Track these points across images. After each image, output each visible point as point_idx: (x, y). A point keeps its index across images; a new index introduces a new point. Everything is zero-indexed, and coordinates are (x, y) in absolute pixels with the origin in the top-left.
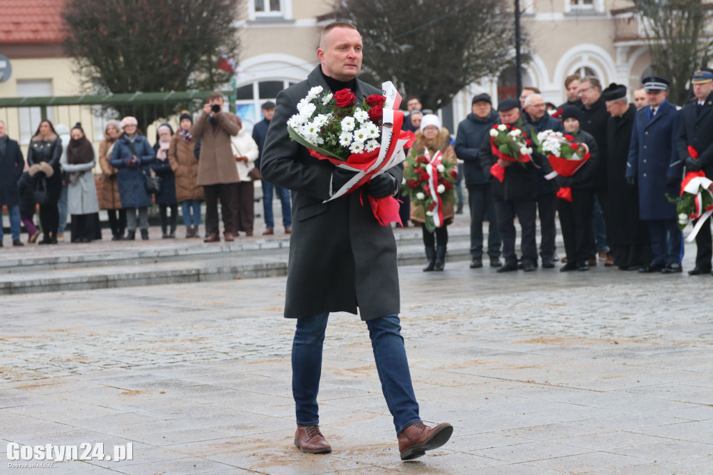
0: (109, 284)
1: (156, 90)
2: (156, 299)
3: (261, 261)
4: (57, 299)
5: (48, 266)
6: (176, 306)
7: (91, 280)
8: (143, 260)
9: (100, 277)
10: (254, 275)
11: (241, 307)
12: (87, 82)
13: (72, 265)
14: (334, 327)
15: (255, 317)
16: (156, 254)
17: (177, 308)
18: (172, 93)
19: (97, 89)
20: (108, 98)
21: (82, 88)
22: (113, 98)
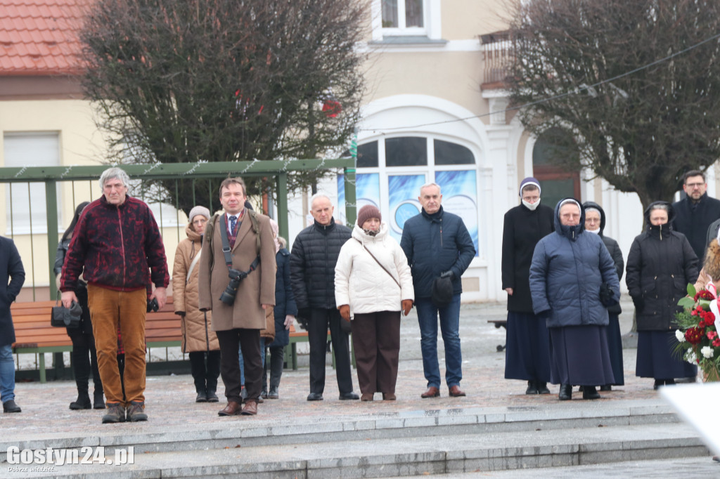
1: (228, 156)
18: (256, 163)
19: (135, 153)
20: (153, 169)
21: (112, 152)
22: (162, 169)
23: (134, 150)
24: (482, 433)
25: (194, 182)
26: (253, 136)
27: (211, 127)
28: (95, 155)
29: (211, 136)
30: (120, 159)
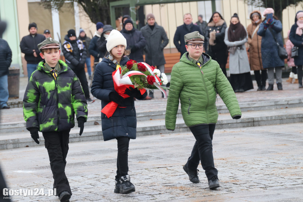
0: (255, 123)
6: (299, 141)
7: (243, 121)
8: (278, 107)
9: (249, 119)
16: (286, 103)
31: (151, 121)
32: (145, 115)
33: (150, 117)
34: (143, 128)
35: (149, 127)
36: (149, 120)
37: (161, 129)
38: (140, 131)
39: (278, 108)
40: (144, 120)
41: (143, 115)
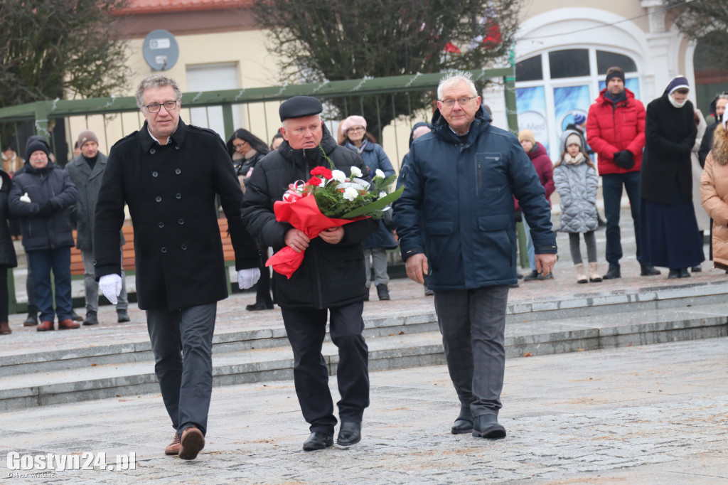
1: (394, 72)
2: (404, 390)
3: (561, 327)
4: (257, 395)
5: (242, 345)
6: (434, 400)
8: (382, 331)
10: (551, 349)
11: (533, 399)
12: (290, 64)
13: (277, 341)
14: (677, 427)
15: (554, 414)
16: (401, 322)
17: (434, 403)
18: (419, 76)
19: (305, 75)
20: (322, 88)
21: (284, 74)
22: (330, 87)
23: (305, 72)
24: (635, 311)
25: (362, 99)
26: (416, 52)
27: (375, 45)
28: (268, 79)
29: (375, 53)
30: (292, 81)
31: (95, 369)
32: (82, 356)
33: (92, 359)
34: (77, 384)
35: (90, 381)
36: (88, 366)
37: (119, 384)
38: (69, 390)
39: (382, 333)
40: (77, 367)
41: (75, 356)
